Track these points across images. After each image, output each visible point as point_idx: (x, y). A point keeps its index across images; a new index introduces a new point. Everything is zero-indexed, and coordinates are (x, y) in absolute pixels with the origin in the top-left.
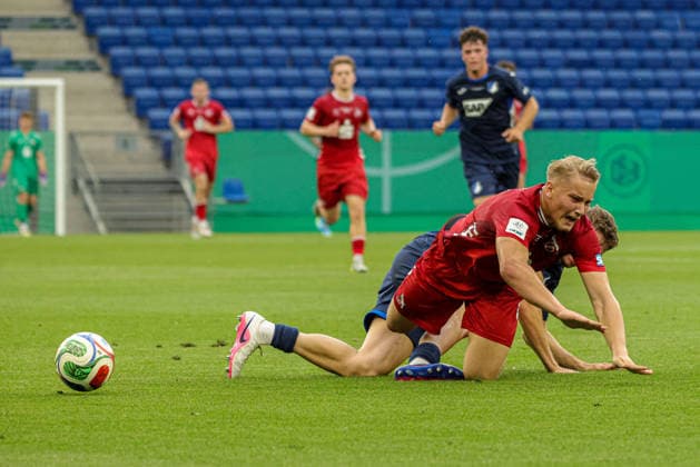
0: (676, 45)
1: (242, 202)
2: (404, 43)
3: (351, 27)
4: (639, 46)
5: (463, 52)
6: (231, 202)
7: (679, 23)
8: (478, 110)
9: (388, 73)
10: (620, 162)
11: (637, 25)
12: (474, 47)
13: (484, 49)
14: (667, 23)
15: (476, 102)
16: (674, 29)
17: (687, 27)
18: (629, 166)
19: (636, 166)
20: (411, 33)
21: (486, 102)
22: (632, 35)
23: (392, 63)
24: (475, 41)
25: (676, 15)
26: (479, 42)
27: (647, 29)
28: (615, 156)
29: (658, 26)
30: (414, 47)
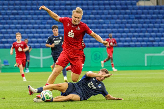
0: (108, 27)
1: (8, 65)
2: (45, 28)
3: (33, 24)
4: (100, 28)
5: (53, 31)
6: (5, 65)
7: (109, 22)
8: (58, 43)
9: (42, 35)
10: (96, 55)
11: (99, 23)
12: (56, 30)
13: (58, 30)
14: (106, 22)
15: (57, 41)
16: (108, 24)
17: (111, 23)
18: (98, 56)
19: (100, 56)
20: (47, 25)
21: (59, 41)
22: (98, 25)
23: (43, 33)
24: (56, 28)
25: (108, 20)
26: (57, 28)
27: (102, 24)
28: (95, 53)
29: (104, 23)
30: (48, 29)
